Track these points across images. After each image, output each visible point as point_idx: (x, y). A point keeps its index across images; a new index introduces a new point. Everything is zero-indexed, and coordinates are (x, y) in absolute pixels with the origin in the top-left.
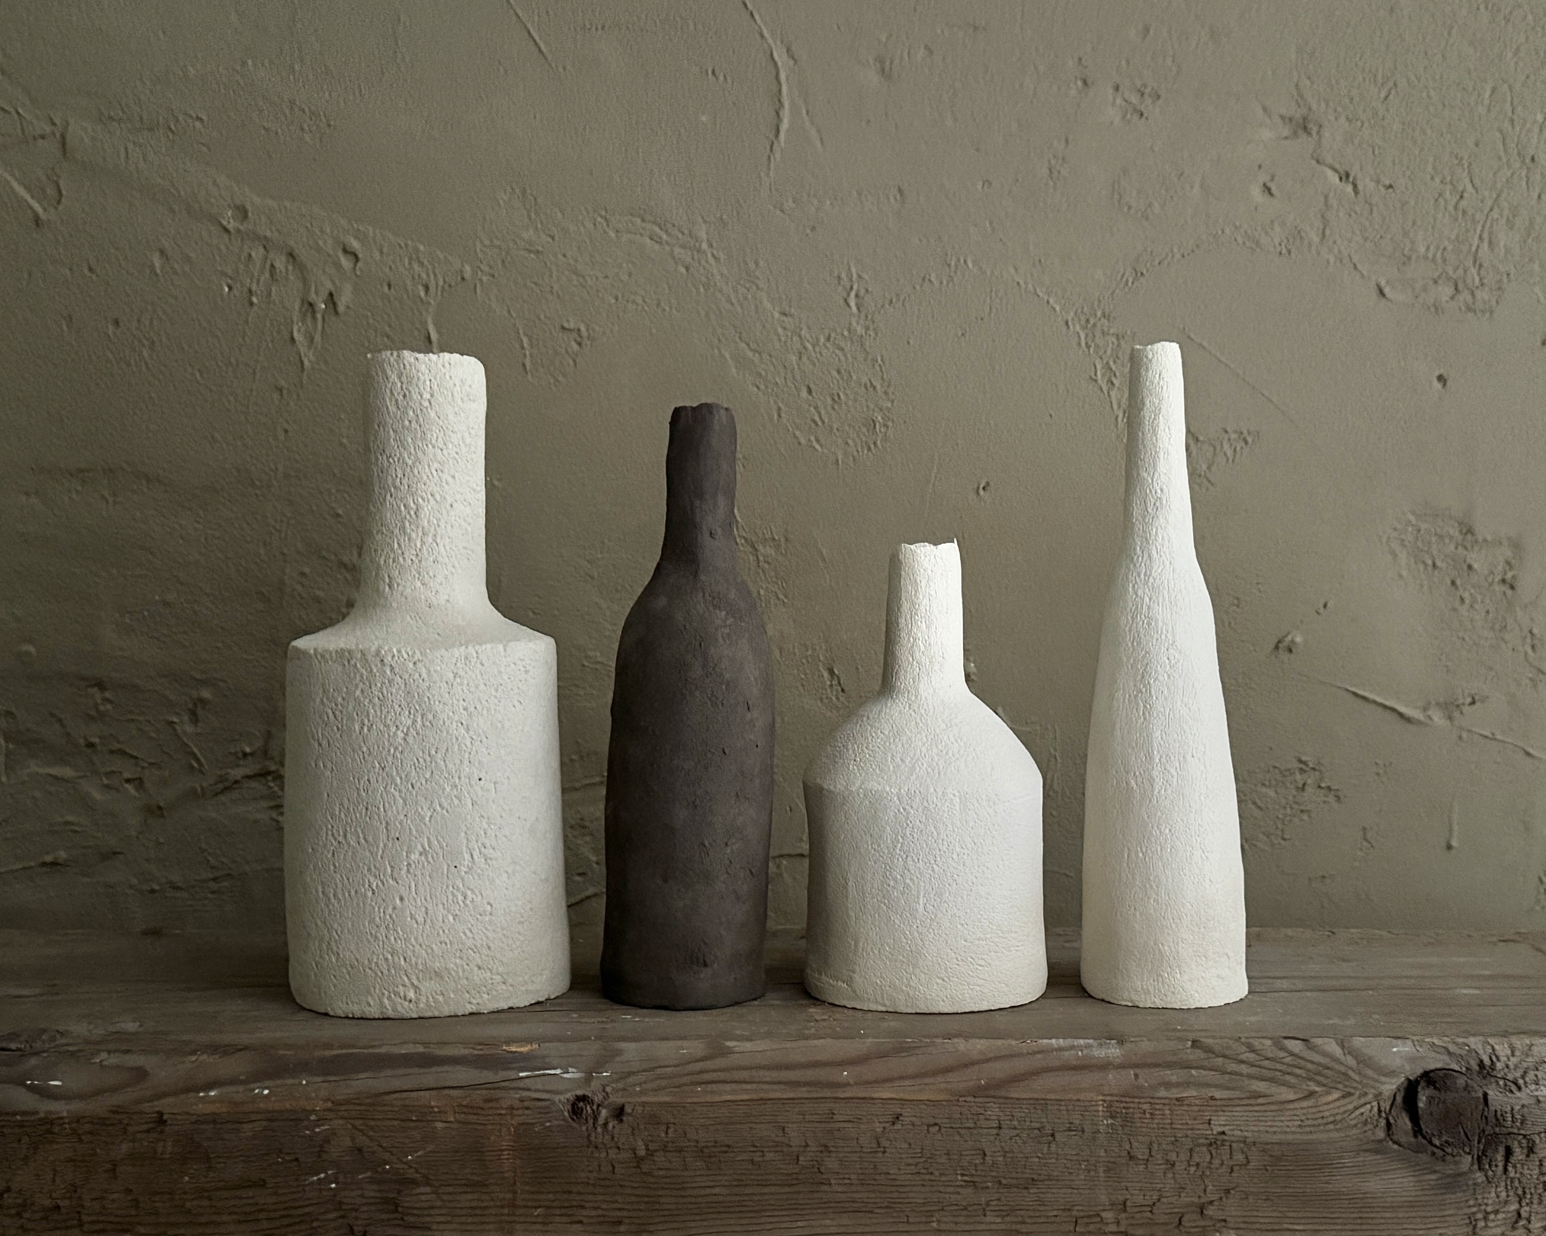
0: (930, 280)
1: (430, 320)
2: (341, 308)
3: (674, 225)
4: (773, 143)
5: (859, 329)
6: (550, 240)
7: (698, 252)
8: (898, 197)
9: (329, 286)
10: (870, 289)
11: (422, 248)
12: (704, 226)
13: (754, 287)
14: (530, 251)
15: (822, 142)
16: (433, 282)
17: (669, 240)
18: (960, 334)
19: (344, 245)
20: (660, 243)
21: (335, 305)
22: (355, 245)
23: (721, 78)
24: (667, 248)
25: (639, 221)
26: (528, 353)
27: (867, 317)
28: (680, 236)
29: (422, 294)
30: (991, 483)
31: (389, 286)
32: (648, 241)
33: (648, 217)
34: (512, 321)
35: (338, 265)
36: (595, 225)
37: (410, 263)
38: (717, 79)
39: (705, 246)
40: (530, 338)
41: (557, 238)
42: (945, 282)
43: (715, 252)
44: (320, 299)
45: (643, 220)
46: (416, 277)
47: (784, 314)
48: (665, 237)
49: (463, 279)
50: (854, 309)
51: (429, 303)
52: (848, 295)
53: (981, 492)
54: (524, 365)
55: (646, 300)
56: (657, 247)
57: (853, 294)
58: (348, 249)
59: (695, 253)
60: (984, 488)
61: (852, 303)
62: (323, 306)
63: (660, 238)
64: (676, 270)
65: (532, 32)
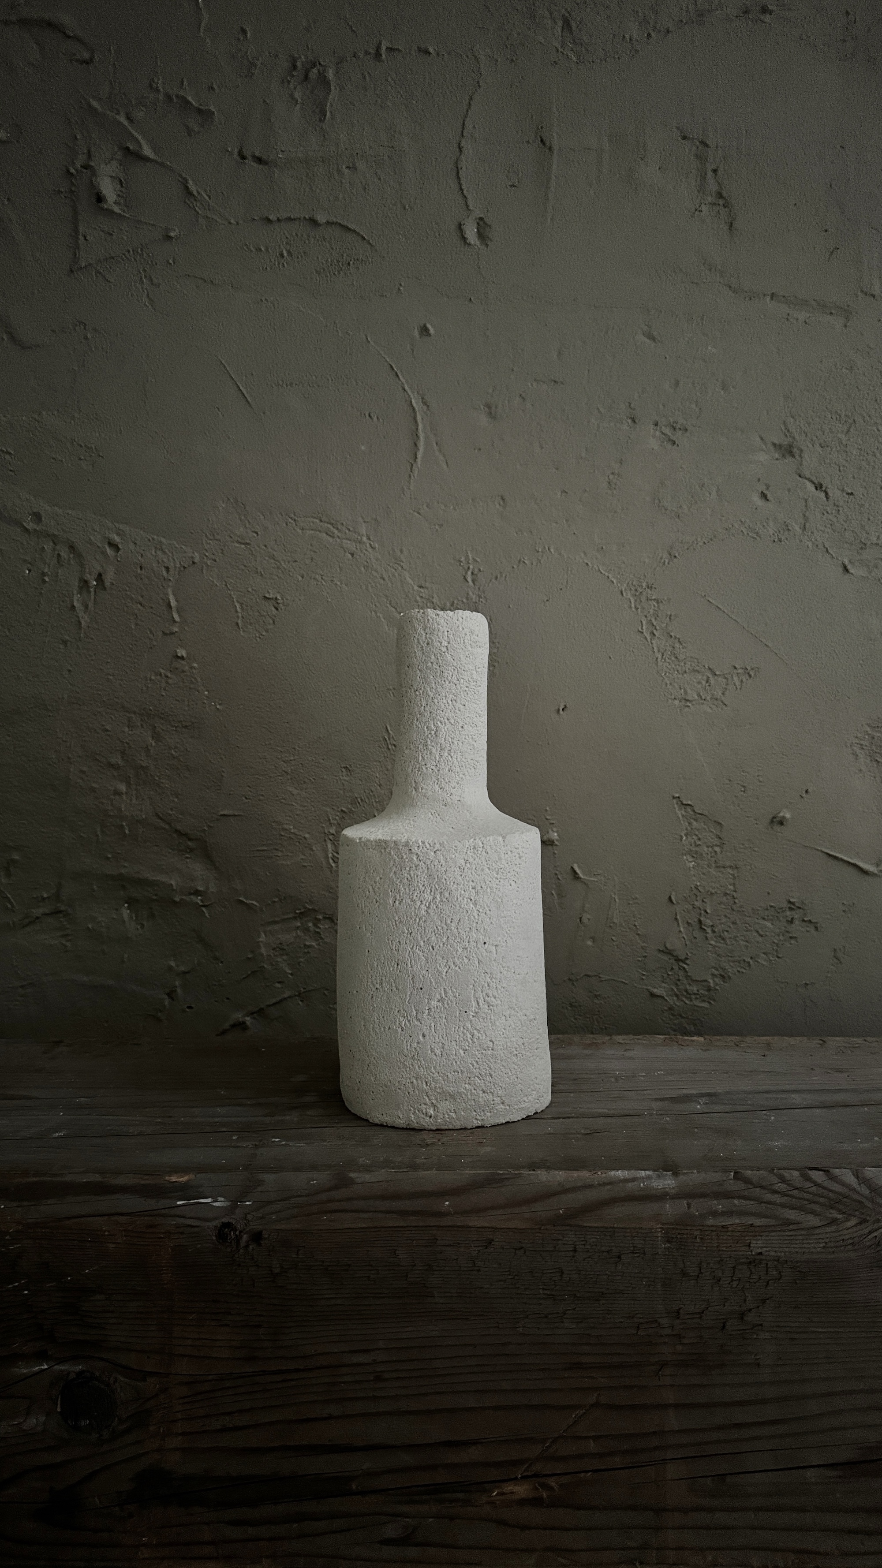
0: (524, 562)
1: (170, 591)
2: (107, 584)
3: (342, 524)
4: (412, 465)
5: (474, 597)
6: (255, 535)
7: (360, 542)
8: (502, 503)
9: (99, 569)
10: (482, 569)
11: (163, 540)
12: (364, 525)
13: (400, 568)
14: (240, 543)
15: (447, 466)
16: (172, 564)
17: (339, 534)
18: (545, 601)
19: (109, 539)
20: (333, 537)
21: (103, 581)
22: (117, 539)
23: (375, 419)
24: (338, 540)
25: (318, 521)
26: (240, 615)
27: (479, 588)
28: (347, 531)
29: (164, 573)
30: (568, 706)
31: (141, 568)
32: (324, 535)
33: (324, 519)
34: (229, 592)
35: (104, 553)
36: (287, 524)
37: (156, 552)
38: (372, 419)
39: (365, 539)
40: (241, 604)
41: (259, 533)
42: (534, 564)
43: (372, 543)
44: (93, 578)
45: (321, 521)
46: (160, 561)
47: (421, 587)
48: (336, 532)
49: (194, 563)
50: (471, 583)
51: (170, 580)
52: (466, 573)
53: (561, 712)
54: (237, 624)
55: (323, 577)
56: (331, 540)
57: (469, 573)
58: (112, 542)
59: (358, 544)
60: (563, 710)
61: (469, 579)
62: (95, 583)
63: (334, 533)
64: (344, 556)
65: (241, 388)
